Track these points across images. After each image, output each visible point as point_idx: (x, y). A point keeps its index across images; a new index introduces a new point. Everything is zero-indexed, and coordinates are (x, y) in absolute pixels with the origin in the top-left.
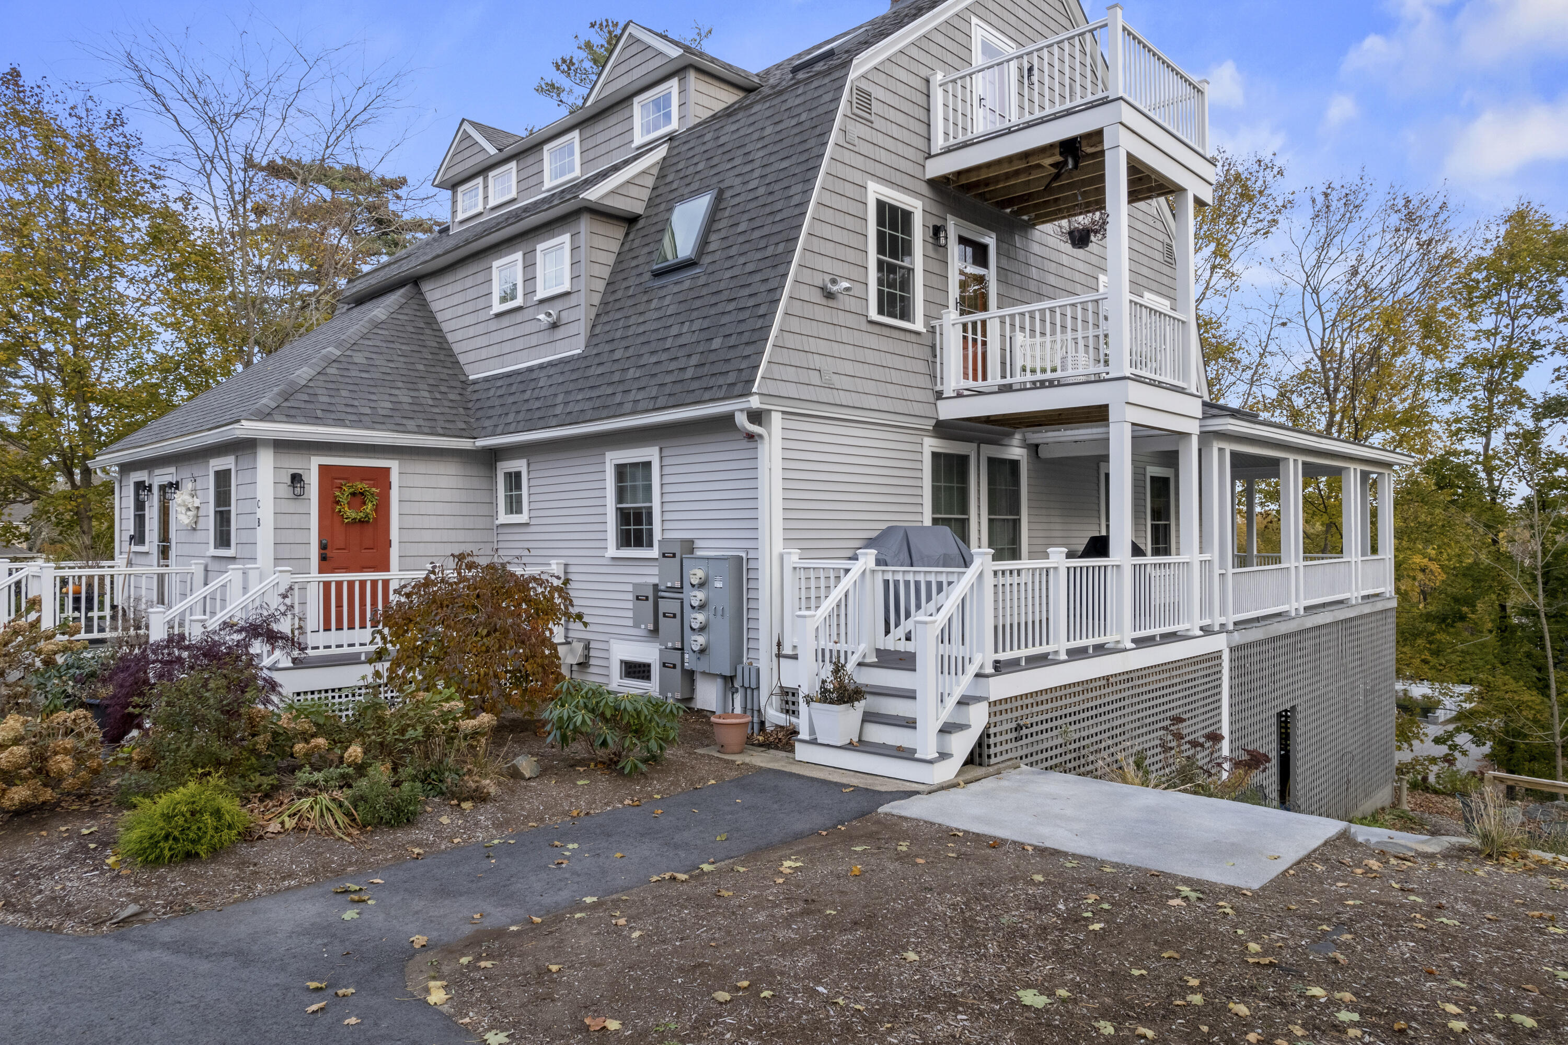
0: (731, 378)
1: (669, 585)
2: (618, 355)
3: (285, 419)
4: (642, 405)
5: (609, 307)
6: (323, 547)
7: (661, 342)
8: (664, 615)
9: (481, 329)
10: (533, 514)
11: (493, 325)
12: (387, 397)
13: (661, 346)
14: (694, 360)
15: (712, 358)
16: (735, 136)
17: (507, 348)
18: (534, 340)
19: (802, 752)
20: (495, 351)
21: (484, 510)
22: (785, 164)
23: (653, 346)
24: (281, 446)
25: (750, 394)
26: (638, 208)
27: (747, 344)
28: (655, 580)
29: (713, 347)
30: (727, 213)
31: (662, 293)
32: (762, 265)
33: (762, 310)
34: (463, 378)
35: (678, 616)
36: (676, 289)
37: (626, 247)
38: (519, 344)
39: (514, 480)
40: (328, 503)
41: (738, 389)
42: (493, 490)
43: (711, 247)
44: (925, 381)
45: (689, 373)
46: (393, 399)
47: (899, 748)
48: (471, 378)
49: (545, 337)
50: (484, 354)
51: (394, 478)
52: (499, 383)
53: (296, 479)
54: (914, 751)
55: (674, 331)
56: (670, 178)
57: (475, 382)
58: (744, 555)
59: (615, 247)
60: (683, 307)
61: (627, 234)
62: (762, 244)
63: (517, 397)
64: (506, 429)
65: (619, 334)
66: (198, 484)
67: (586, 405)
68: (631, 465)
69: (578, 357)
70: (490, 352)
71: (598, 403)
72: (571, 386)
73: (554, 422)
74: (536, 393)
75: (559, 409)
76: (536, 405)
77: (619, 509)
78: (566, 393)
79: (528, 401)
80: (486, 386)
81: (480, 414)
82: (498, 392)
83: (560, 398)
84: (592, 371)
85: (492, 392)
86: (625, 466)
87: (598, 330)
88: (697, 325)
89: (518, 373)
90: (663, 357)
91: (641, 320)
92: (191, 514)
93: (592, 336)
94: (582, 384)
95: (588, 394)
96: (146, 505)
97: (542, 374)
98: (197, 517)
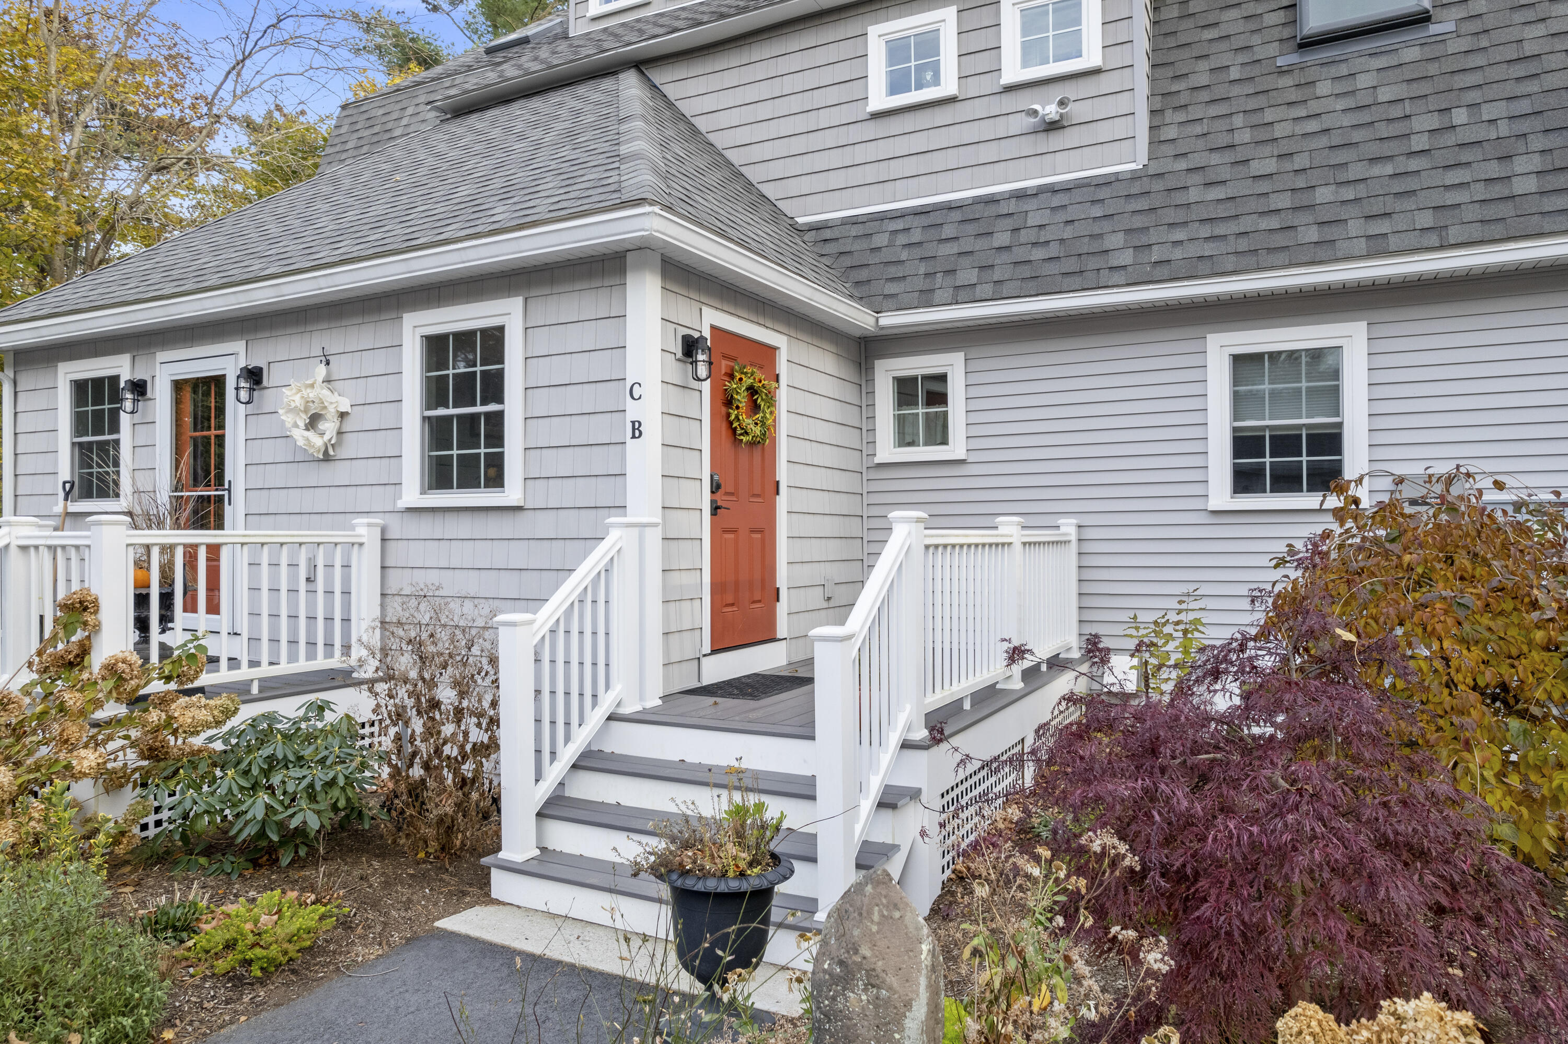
6: (716, 488)
10: (979, 443)
11: (871, 130)
21: (854, 439)
24: (668, 276)
31: (1342, 70)
34: (787, 220)
36: (1384, 62)
39: (921, 389)
40: (721, 404)
42: (867, 407)
48: (800, 220)
50: (837, 179)
51: (782, 367)
53: (692, 347)
55: (1426, 123)
57: (821, 227)
60: (1424, 88)
63: (966, 245)
64: (962, 295)
65: (1245, 136)
66: (341, 368)
67: (1208, 249)
68: (1274, 356)
69: (1135, 177)
70: (856, 176)
71: (1243, 244)
72: (1138, 222)
73: (1117, 277)
74: (1024, 236)
75: (1126, 257)
76: (1038, 254)
77: (1235, 430)
78: (1128, 231)
79: (1008, 248)
80: (855, 231)
81: (863, 275)
82: (902, 239)
83: (1115, 240)
84: (1193, 195)
85: (881, 240)
86: (1256, 358)
87: (1170, 133)
88: (1498, 110)
89: (950, 207)
90: (1414, 164)
91: (1301, 112)
92: (329, 427)
93: (1155, 142)
94: (1171, 216)
95: (1205, 231)
96: (125, 420)
97: (1031, 205)
98: (340, 433)
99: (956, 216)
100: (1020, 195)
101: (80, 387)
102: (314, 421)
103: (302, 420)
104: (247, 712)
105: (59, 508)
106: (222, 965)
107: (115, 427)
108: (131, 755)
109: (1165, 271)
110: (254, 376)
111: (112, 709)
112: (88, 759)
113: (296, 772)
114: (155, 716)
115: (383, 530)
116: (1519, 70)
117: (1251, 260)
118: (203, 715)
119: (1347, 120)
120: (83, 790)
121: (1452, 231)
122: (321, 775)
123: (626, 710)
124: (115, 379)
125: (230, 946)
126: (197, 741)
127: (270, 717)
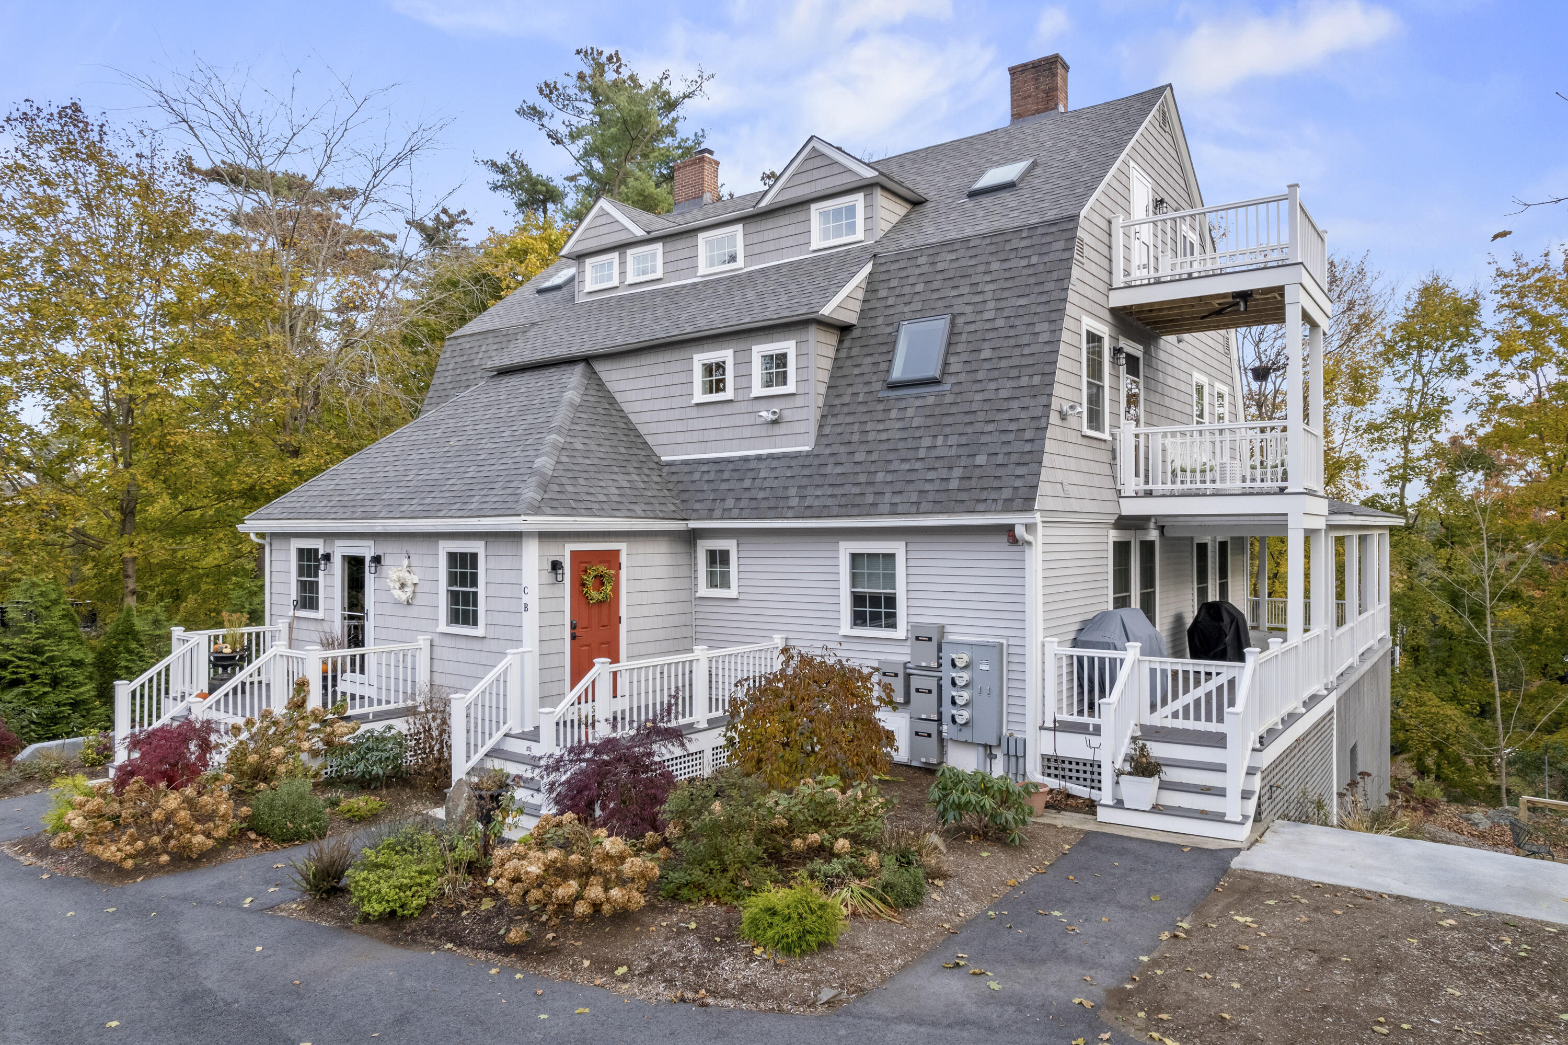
0: (1007, 493)
1: (924, 664)
2: (859, 457)
3: (551, 511)
4: (900, 508)
5: (836, 410)
6: (573, 627)
7: (912, 452)
8: (917, 690)
9: (677, 414)
10: (743, 590)
11: (694, 413)
13: (911, 454)
14: (957, 472)
15: (978, 473)
16: (955, 265)
17: (711, 435)
18: (747, 432)
19: (1103, 814)
20: (696, 436)
21: (685, 583)
22: (1022, 301)
23: (904, 454)
24: (544, 536)
25: (1031, 509)
26: (851, 318)
27: (1018, 464)
28: (908, 659)
29: (977, 463)
30: (964, 338)
31: (903, 404)
32: (1017, 393)
33: (1028, 435)
34: (656, 460)
35: (935, 691)
36: (918, 403)
37: (843, 354)
38: (727, 434)
39: (718, 559)
40: (579, 586)
41: (1017, 503)
42: (693, 565)
43: (953, 369)
44: (1109, 482)
45: (954, 484)
47: (1202, 812)
48: (663, 458)
49: (763, 431)
50: (680, 438)
51: (623, 559)
52: (705, 468)
53: (556, 566)
54: (1224, 815)
55: (927, 442)
56: (883, 293)
57: (670, 464)
58: (1004, 642)
59: (831, 353)
60: (930, 422)
61: (841, 341)
62: (1014, 373)
63: (732, 484)
64: (726, 514)
65: (856, 437)
66: (415, 560)
67: (829, 501)
68: (870, 555)
69: (808, 454)
70: (688, 437)
71: (843, 501)
72: (805, 482)
73: (790, 513)
74: (758, 483)
75: (794, 502)
76: (761, 495)
77: (853, 593)
78: (799, 487)
79: (749, 489)
80: (687, 469)
81: (685, 496)
82: (706, 477)
83: (793, 491)
84: (829, 469)
85: (696, 476)
86: (862, 555)
87: (827, 430)
88: (953, 440)
89: (728, 460)
90: (918, 465)
91: (881, 427)
92: (409, 590)
93: (820, 435)
94: (818, 480)
95: (829, 491)
96: (321, 573)
97: (762, 465)
98: (414, 592)
99: (731, 466)
100: (759, 458)
101: (301, 551)
102: (403, 586)
103: (398, 585)
104: (364, 727)
105: (291, 613)
106: (347, 816)
107: (316, 575)
108: (320, 744)
109: (808, 512)
110: (377, 560)
111: (314, 726)
112: (306, 745)
113: (376, 753)
114: (328, 729)
115: (432, 641)
116: (967, 419)
117: (843, 511)
118: (345, 730)
119: (899, 435)
120: (304, 757)
121: (923, 505)
122: (385, 755)
123: (513, 732)
124: (316, 550)
125: (349, 811)
126: (345, 739)
127: (372, 731)
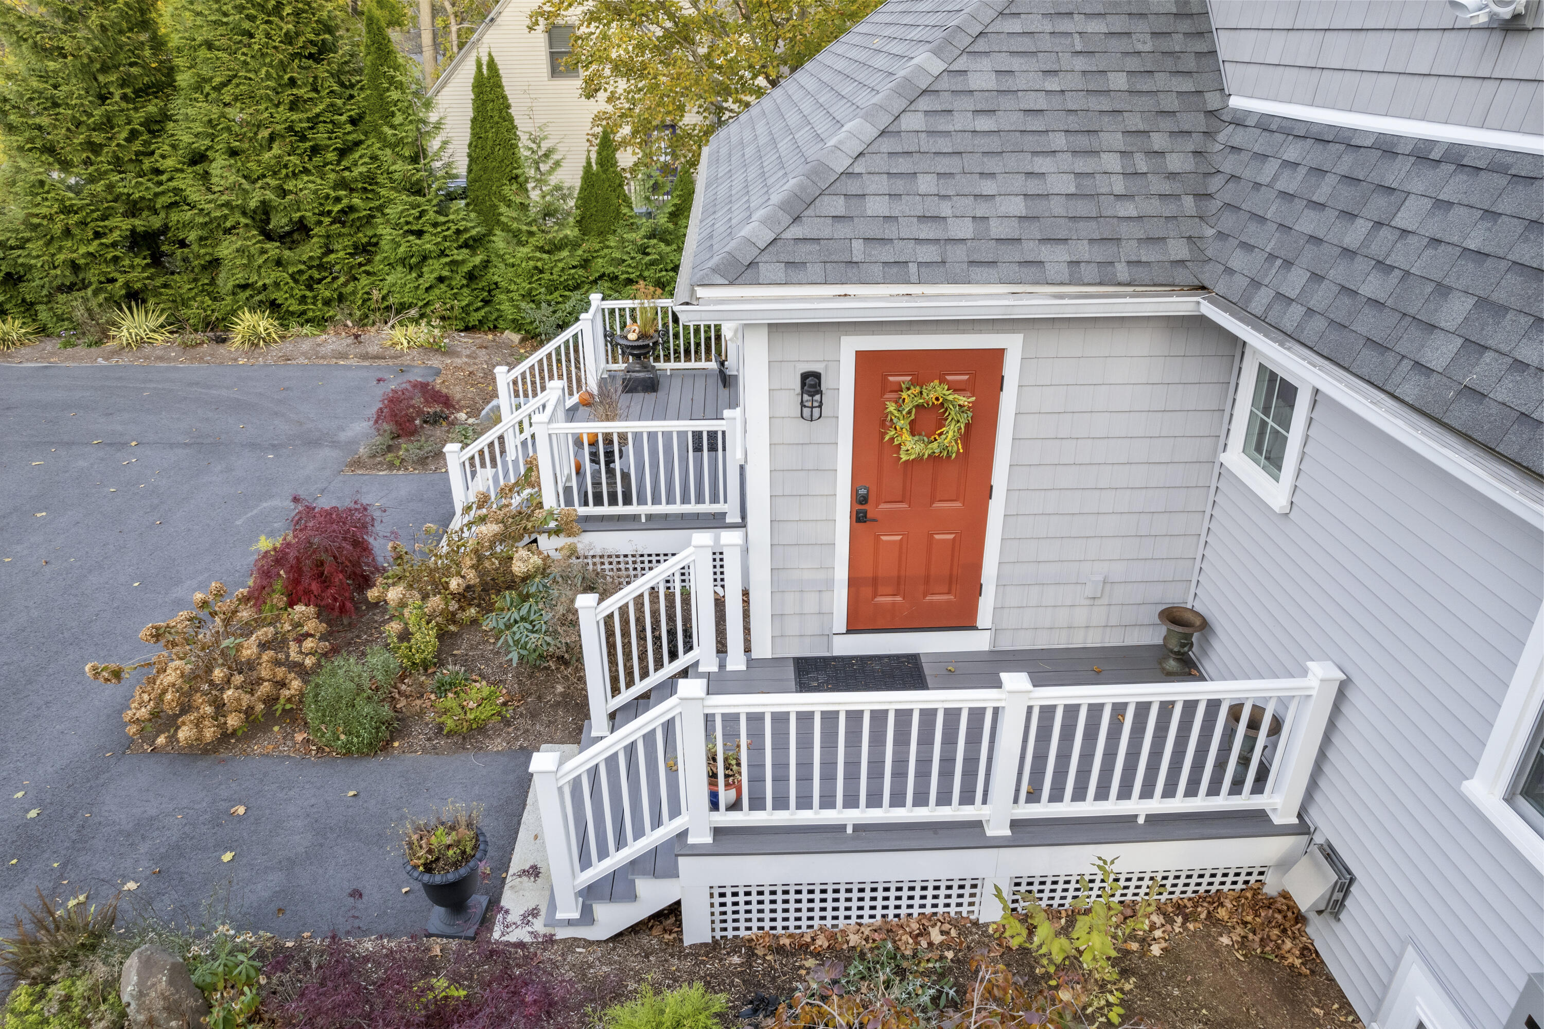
6: (860, 500)
12: (1018, 183)
34: (1213, 101)
46: (1033, 187)
48: (1236, 102)
51: (1012, 369)
63: (1325, 224)
72: (1503, 288)
76: (1373, 287)
78: (1477, 301)
83: (1455, 313)
100: (1419, 153)
